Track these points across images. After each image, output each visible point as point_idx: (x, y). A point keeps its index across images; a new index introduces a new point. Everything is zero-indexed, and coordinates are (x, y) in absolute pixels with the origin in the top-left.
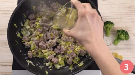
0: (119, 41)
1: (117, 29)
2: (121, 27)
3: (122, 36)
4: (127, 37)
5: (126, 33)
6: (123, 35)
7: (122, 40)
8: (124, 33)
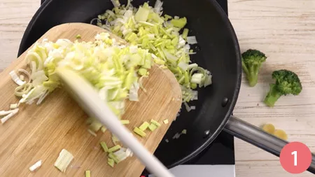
0: (277, 96)
1: (274, 70)
2: (281, 63)
3: (286, 86)
4: (295, 88)
5: (293, 77)
6: (286, 83)
7: (285, 93)
8: (290, 77)
